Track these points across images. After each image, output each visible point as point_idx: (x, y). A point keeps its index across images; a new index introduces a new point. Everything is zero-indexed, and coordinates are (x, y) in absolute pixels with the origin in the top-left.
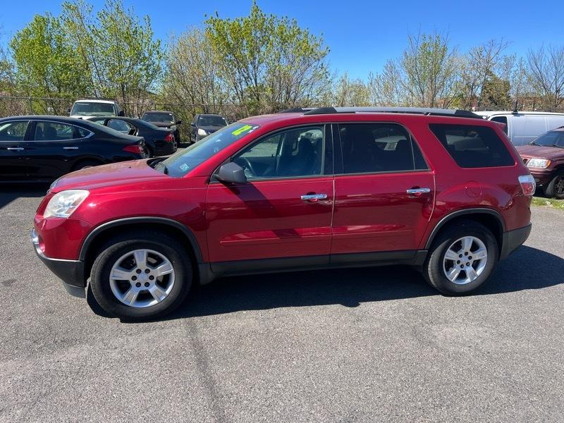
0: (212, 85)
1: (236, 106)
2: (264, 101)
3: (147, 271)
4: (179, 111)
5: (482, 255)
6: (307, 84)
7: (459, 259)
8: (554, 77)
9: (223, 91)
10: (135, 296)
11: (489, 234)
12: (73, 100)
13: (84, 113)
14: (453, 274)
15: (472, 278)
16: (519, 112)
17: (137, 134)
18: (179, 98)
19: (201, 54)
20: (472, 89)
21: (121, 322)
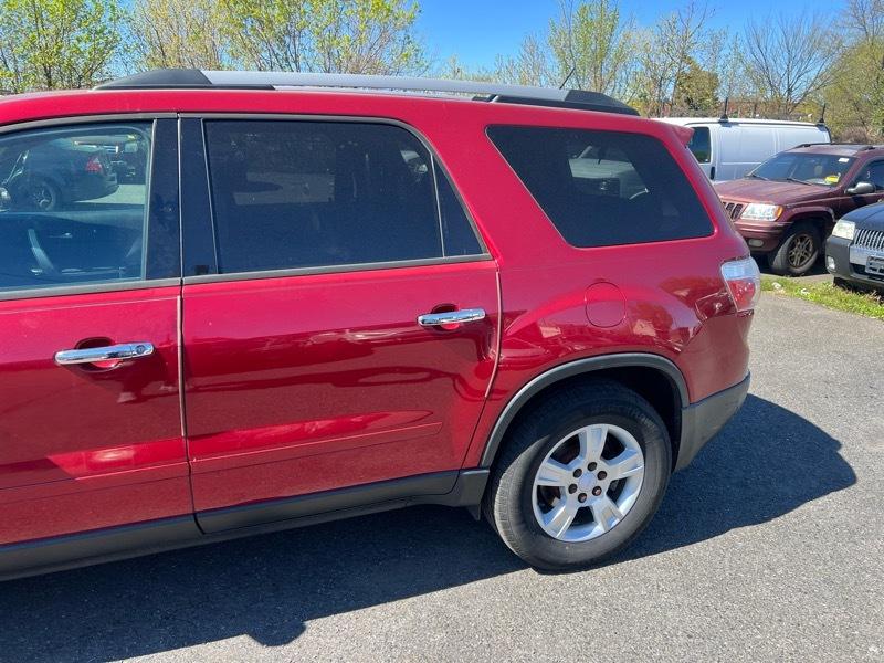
5: (632, 466)
7: (575, 481)
8: (786, 67)
11: (648, 416)
14: (558, 521)
15: (608, 521)
16: (730, 120)
20: (660, 86)
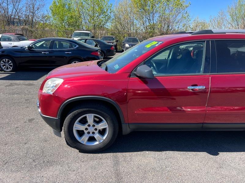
0: (133, 23)
1: (144, 33)
2: (156, 31)
3: (94, 126)
4: (117, 36)
6: (178, 22)
9: (138, 26)
10: (87, 139)
12: (74, 31)
13: (77, 37)
17: (99, 46)
18: (118, 30)
19: (129, 9)
21: (79, 152)
